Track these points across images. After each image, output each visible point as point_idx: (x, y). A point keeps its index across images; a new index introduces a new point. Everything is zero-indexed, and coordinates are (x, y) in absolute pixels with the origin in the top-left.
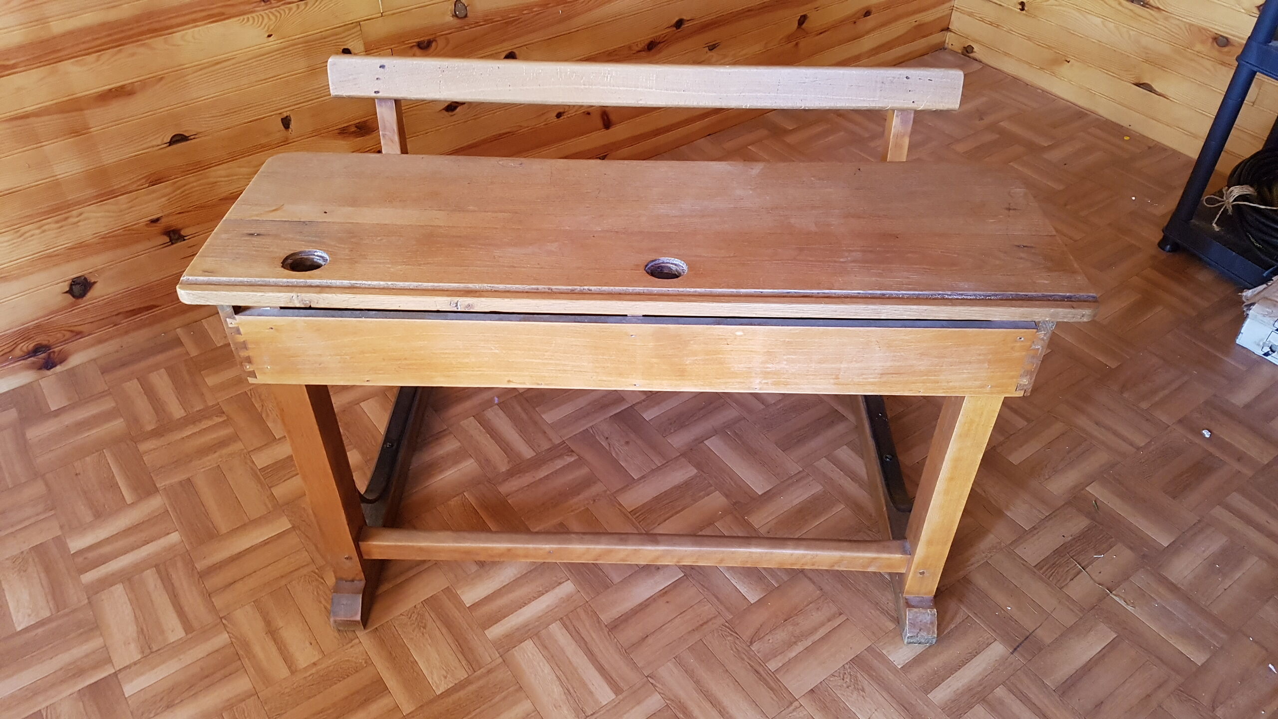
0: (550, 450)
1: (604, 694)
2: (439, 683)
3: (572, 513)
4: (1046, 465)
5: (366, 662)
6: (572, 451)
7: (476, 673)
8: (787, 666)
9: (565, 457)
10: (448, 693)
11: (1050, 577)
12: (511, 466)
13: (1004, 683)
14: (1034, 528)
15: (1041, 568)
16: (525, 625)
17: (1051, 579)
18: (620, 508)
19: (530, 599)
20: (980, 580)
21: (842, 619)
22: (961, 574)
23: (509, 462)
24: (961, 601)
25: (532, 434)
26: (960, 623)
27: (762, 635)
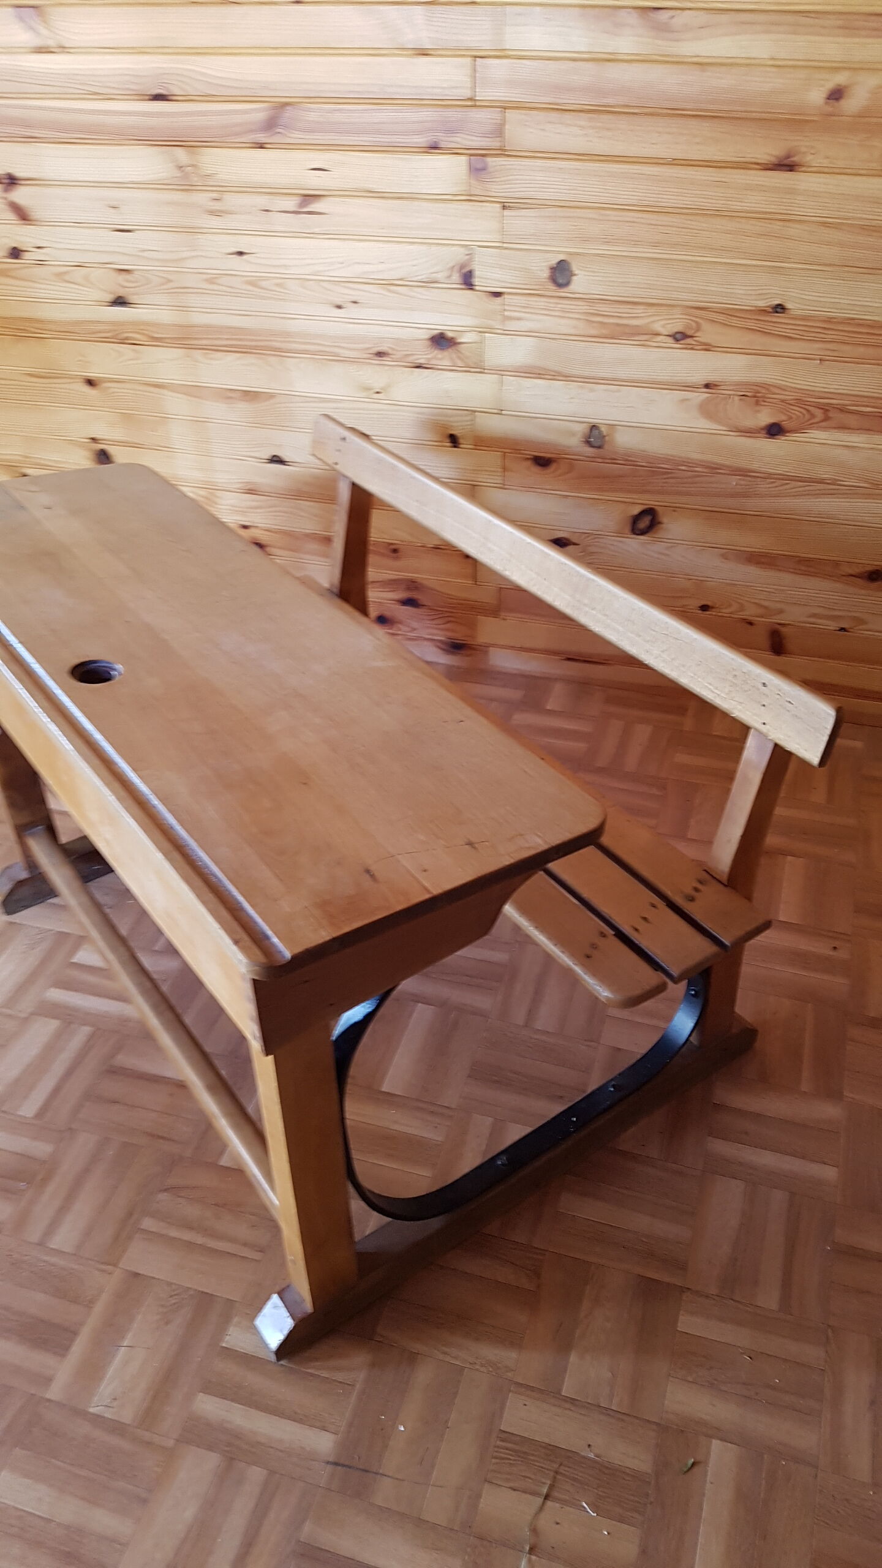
1: (29, 1109)
4: (711, 1368)
8: (153, 1237)
11: (496, 1458)
13: (272, 1472)
14: (573, 1401)
15: (503, 1440)
17: (494, 1461)
20: (424, 1375)
21: (257, 1256)
22: (417, 1347)
24: (373, 1365)
26: (335, 1381)
27: (183, 1194)
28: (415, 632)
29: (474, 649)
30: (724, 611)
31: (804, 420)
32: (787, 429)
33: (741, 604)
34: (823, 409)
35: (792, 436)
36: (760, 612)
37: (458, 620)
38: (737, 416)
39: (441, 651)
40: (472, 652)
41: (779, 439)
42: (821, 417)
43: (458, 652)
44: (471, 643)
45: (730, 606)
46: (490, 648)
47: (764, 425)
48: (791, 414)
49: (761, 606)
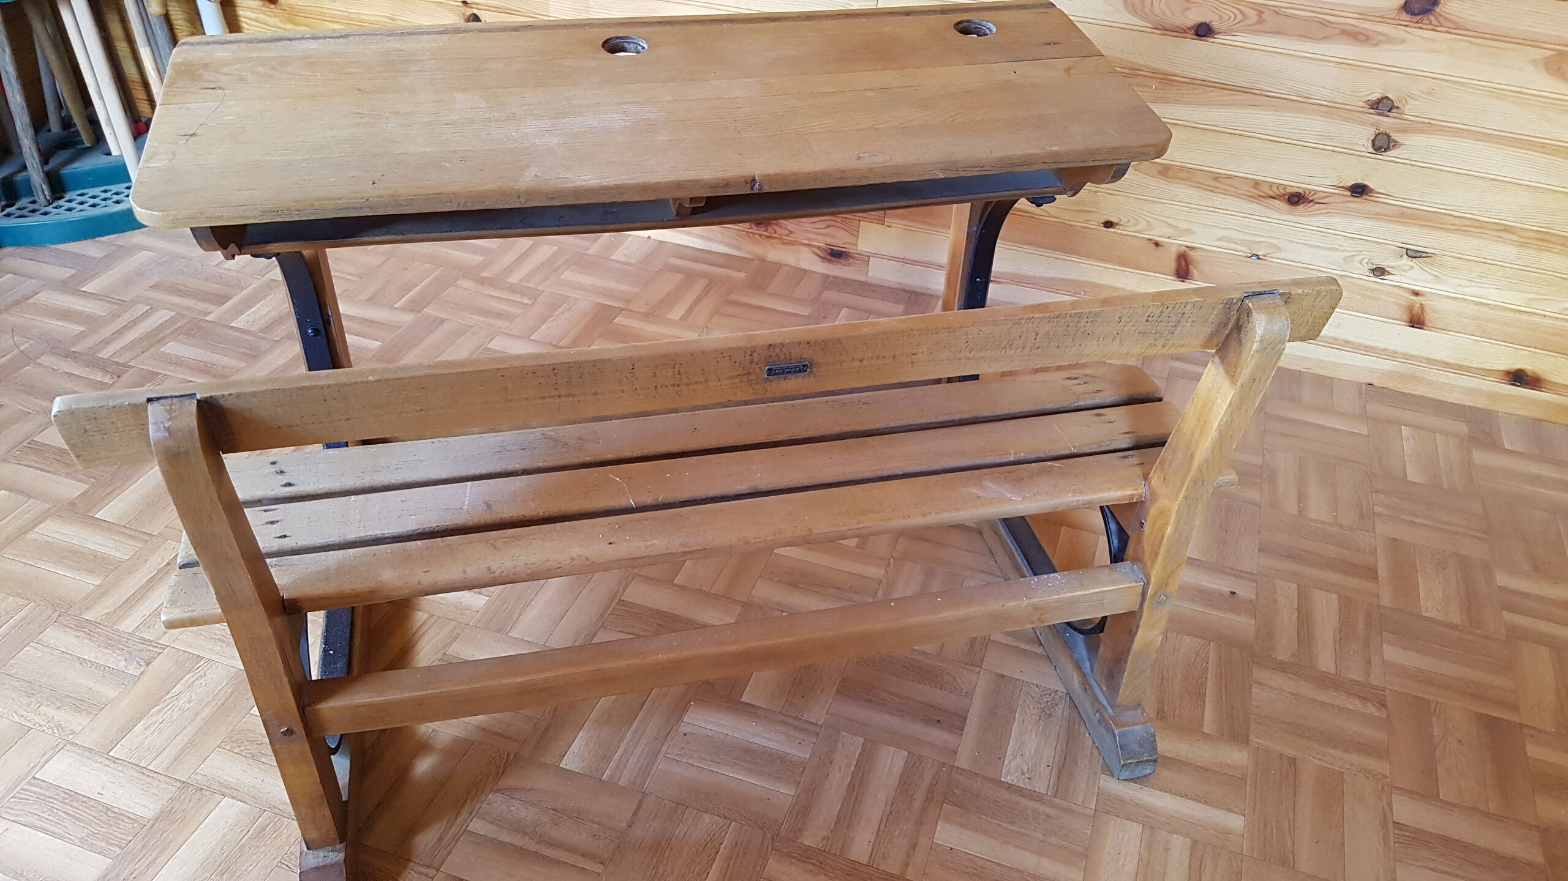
0: (1359, 684)
2: (1012, 771)
3: (1318, 762)
5: (966, 693)
6: (1385, 706)
7: (1055, 799)
9: (1369, 704)
10: (1010, 787)
12: (1292, 661)
16: (1149, 809)
18: (1386, 807)
19: (1180, 792)
23: (1293, 655)
25: (1352, 652)
27: (516, 797)
28: (792, 236)
29: (852, 258)
30: (1130, 229)
31: (1234, 22)
32: (1217, 31)
33: (1149, 222)
34: (1257, 10)
35: (1221, 39)
36: (1169, 231)
37: (838, 225)
38: (1164, 13)
39: (817, 258)
40: (851, 260)
41: (1207, 41)
42: (1255, 19)
43: (836, 260)
44: (851, 251)
45: (1137, 224)
46: (871, 258)
47: (1192, 24)
48: (1222, 14)
49: (1170, 225)
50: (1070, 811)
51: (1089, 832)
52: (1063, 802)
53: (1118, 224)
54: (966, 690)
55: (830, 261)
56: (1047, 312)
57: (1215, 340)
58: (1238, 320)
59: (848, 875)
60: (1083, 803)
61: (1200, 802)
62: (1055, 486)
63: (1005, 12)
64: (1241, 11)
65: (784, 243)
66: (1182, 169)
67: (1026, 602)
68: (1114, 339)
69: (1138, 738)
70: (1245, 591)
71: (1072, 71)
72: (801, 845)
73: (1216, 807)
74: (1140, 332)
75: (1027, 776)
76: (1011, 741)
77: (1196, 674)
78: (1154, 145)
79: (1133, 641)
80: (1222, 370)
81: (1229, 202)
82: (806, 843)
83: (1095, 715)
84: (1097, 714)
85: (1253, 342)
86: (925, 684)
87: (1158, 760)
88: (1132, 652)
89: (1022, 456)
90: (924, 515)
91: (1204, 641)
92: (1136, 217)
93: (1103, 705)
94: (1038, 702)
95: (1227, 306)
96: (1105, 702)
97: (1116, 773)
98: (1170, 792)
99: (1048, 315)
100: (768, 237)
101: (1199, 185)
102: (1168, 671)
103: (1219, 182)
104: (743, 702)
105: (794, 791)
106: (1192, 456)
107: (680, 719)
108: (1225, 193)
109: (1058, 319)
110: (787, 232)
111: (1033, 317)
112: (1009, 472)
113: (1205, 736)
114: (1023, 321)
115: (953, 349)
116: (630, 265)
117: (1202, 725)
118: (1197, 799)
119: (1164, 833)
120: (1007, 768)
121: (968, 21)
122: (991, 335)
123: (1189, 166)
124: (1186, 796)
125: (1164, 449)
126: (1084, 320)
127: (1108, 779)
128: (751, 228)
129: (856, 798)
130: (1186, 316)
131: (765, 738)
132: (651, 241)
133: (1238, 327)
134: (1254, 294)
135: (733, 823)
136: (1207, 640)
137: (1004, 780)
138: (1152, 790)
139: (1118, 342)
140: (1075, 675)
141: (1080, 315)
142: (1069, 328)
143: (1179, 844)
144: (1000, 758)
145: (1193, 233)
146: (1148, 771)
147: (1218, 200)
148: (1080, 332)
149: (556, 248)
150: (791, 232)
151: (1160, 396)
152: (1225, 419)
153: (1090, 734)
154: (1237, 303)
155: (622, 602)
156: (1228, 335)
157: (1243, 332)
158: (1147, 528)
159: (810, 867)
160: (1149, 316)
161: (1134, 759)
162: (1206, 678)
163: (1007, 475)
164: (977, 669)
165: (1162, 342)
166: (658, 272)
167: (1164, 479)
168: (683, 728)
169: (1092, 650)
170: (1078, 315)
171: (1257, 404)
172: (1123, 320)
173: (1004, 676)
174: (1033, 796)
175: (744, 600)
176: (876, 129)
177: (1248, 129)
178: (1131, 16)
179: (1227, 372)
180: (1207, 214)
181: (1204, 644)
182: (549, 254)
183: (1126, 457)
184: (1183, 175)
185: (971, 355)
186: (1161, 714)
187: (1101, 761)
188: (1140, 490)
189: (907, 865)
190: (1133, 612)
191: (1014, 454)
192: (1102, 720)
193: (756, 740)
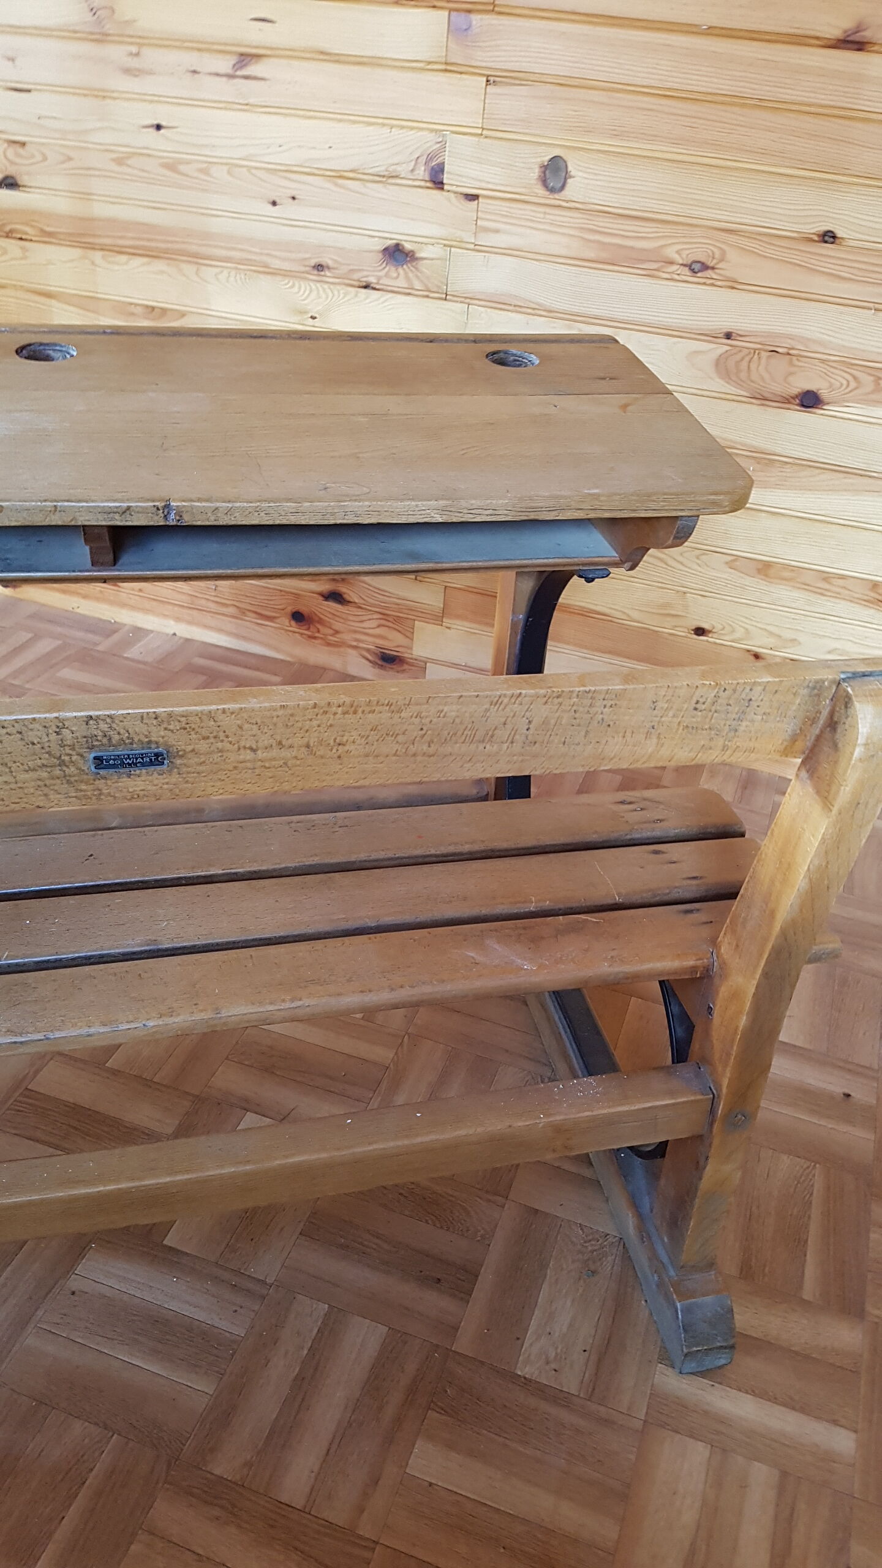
2: (533, 1359)
5: (482, 1236)
7: (589, 1403)
10: (527, 1384)
16: (722, 1420)
28: (337, 636)
29: (407, 663)
30: (724, 638)
31: (849, 389)
32: (826, 400)
33: (747, 629)
34: (873, 375)
35: (831, 409)
36: (771, 641)
37: (390, 624)
38: (763, 379)
39: (367, 662)
40: (406, 667)
41: (815, 413)
42: (871, 387)
43: (388, 665)
44: (406, 655)
45: (733, 631)
46: (428, 664)
47: (796, 393)
48: (832, 381)
49: (771, 633)
50: (607, 1422)
51: (632, 1457)
52: (602, 1409)
53: (710, 632)
54: (482, 1232)
55: (381, 667)
56: (542, 688)
57: (800, 745)
58: (832, 714)
59: (272, 1526)
60: (629, 1409)
61: (793, 1409)
62: (587, 950)
63: (554, 345)
64: (855, 378)
65: (329, 644)
66: (786, 567)
67: (543, 1120)
68: (648, 735)
69: (709, 1314)
70: (863, 1093)
71: (629, 408)
72: (209, 1476)
73: (818, 1418)
74: (687, 727)
75: (553, 1366)
76: (536, 1312)
77: (795, 1212)
78: (728, 493)
79: (701, 1179)
80: (810, 789)
81: (842, 607)
82: (218, 1471)
83: (653, 1276)
84: (655, 1275)
85: (855, 746)
86: (427, 1222)
87: (736, 1346)
88: (699, 1194)
89: (547, 904)
90: (392, 989)
91: (808, 1163)
92: (732, 624)
93: (662, 1263)
94: (580, 1252)
95: (816, 691)
96: (665, 1260)
97: (678, 1364)
98: (753, 1393)
99: (542, 691)
100: (310, 637)
101: (806, 587)
102: (758, 1207)
103: (830, 583)
104: (166, 1246)
105: (214, 1387)
106: (772, 914)
107: (70, 1269)
108: (837, 596)
109: (560, 700)
110: (331, 632)
111: (520, 694)
112: (525, 928)
113: (805, 1304)
114: (506, 700)
115: (400, 738)
116: (145, 663)
117: (800, 1286)
118: (790, 1404)
119: (740, 1459)
120: (526, 1355)
121: (506, 353)
122: (458, 721)
123: (793, 563)
124: (774, 1400)
125: (736, 903)
126: (599, 703)
127: (666, 1372)
128: (291, 626)
129: (303, 1400)
130: (754, 704)
131: (187, 1302)
132: (176, 639)
133: (832, 724)
134: (856, 676)
135: (115, 1435)
136: (813, 1162)
137: (519, 1373)
138: (728, 1389)
139: (655, 740)
140: (630, 1215)
141: (592, 695)
142: (577, 715)
143: (761, 1476)
144: (518, 1339)
145: (800, 643)
146: (723, 1362)
147: (828, 605)
148: (595, 723)
149: (60, 642)
150: (337, 632)
151: (742, 830)
152: (816, 862)
153: (646, 1301)
154: (830, 687)
155: (29, 1093)
156: (818, 738)
157: (839, 730)
158: (716, 1013)
159: (216, 1512)
160: (697, 702)
161: (703, 1345)
162: (809, 1217)
163: (522, 932)
164: (500, 1199)
165: (720, 742)
166: (177, 672)
167: (737, 946)
168: (74, 1283)
169: (654, 1176)
170: (590, 695)
171: (864, 841)
172: (660, 704)
173: (537, 1211)
174: (560, 1398)
175: (197, 1093)
176: (358, 457)
177: (862, 520)
178: (722, 382)
179: (818, 792)
180: (815, 622)
181: (808, 1167)
182: (48, 649)
183: (690, 911)
184: (786, 574)
185: (433, 748)
186: (746, 1272)
187: (659, 1343)
188: (705, 960)
189: (361, 1510)
190: (700, 1137)
191: (536, 902)
192: (660, 1285)
193: (174, 1305)
